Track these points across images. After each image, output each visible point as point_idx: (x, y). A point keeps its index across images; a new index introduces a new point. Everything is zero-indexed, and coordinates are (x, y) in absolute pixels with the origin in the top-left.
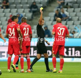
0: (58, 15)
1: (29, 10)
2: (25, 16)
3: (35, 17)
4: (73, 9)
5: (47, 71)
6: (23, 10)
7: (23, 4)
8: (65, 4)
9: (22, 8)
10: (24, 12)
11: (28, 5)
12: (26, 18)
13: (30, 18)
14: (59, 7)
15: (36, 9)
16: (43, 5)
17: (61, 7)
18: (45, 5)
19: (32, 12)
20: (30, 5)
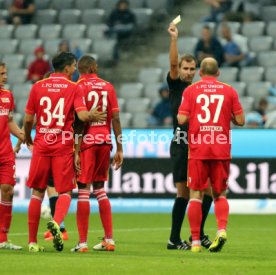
0: (207, 45)
1: (104, 27)
2: (91, 49)
3: (124, 56)
4: (261, 25)
5: (170, 247)
6: (82, 27)
7: (82, 9)
8: (235, 7)
9: (79, 21)
10: (85, 35)
11: (101, 12)
12: (95, 56)
13: (110, 57)
14: (213, 19)
15: (129, 27)
16: (156, 11)
17: (220, 17)
18: (163, 11)
19: (115, 35)
20: (110, 11)
